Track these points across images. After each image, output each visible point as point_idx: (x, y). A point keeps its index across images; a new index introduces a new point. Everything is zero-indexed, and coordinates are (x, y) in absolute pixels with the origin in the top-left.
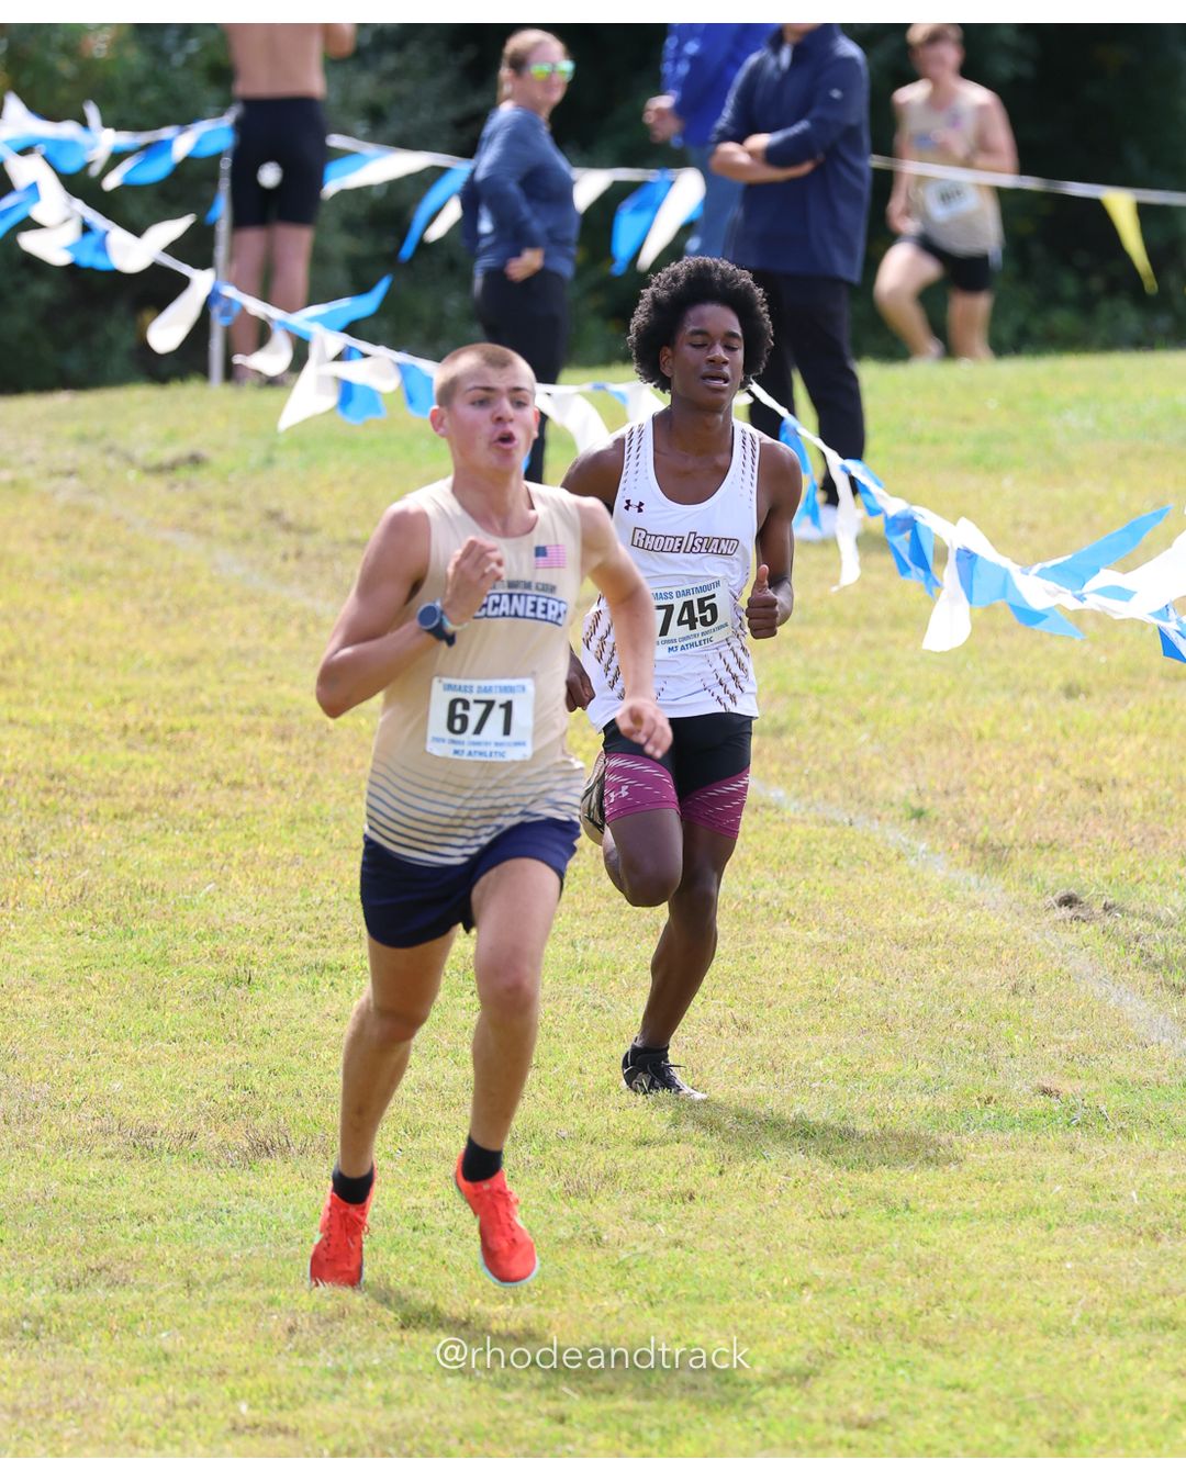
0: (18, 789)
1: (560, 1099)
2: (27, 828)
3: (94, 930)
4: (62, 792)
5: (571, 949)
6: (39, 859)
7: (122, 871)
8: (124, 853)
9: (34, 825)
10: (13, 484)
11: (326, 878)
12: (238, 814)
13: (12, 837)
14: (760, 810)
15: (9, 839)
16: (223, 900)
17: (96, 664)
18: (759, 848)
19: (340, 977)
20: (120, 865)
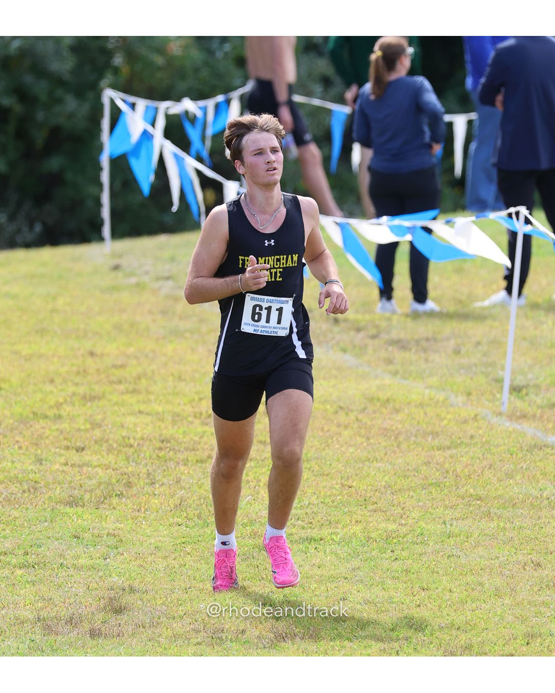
0: (145, 448)
1: (440, 607)
2: (150, 469)
3: (188, 523)
4: (168, 449)
5: (443, 526)
6: (157, 486)
7: (202, 491)
8: (202, 481)
9: (154, 467)
10: (137, 285)
11: (311, 491)
12: (263, 458)
13: (142, 474)
14: (543, 448)
15: (141, 475)
16: (256, 505)
17: (185, 380)
18: (543, 469)
19: (320, 544)
20: (200, 488)
